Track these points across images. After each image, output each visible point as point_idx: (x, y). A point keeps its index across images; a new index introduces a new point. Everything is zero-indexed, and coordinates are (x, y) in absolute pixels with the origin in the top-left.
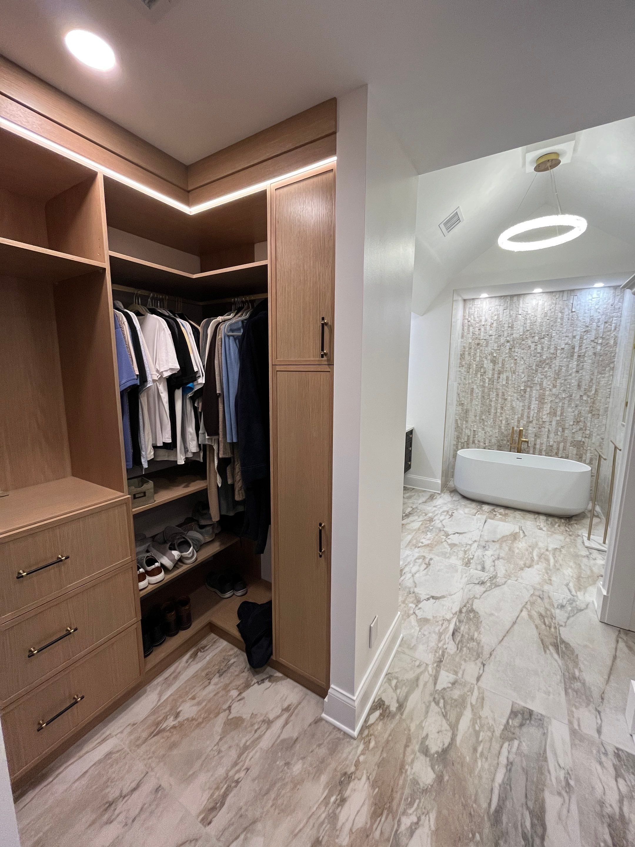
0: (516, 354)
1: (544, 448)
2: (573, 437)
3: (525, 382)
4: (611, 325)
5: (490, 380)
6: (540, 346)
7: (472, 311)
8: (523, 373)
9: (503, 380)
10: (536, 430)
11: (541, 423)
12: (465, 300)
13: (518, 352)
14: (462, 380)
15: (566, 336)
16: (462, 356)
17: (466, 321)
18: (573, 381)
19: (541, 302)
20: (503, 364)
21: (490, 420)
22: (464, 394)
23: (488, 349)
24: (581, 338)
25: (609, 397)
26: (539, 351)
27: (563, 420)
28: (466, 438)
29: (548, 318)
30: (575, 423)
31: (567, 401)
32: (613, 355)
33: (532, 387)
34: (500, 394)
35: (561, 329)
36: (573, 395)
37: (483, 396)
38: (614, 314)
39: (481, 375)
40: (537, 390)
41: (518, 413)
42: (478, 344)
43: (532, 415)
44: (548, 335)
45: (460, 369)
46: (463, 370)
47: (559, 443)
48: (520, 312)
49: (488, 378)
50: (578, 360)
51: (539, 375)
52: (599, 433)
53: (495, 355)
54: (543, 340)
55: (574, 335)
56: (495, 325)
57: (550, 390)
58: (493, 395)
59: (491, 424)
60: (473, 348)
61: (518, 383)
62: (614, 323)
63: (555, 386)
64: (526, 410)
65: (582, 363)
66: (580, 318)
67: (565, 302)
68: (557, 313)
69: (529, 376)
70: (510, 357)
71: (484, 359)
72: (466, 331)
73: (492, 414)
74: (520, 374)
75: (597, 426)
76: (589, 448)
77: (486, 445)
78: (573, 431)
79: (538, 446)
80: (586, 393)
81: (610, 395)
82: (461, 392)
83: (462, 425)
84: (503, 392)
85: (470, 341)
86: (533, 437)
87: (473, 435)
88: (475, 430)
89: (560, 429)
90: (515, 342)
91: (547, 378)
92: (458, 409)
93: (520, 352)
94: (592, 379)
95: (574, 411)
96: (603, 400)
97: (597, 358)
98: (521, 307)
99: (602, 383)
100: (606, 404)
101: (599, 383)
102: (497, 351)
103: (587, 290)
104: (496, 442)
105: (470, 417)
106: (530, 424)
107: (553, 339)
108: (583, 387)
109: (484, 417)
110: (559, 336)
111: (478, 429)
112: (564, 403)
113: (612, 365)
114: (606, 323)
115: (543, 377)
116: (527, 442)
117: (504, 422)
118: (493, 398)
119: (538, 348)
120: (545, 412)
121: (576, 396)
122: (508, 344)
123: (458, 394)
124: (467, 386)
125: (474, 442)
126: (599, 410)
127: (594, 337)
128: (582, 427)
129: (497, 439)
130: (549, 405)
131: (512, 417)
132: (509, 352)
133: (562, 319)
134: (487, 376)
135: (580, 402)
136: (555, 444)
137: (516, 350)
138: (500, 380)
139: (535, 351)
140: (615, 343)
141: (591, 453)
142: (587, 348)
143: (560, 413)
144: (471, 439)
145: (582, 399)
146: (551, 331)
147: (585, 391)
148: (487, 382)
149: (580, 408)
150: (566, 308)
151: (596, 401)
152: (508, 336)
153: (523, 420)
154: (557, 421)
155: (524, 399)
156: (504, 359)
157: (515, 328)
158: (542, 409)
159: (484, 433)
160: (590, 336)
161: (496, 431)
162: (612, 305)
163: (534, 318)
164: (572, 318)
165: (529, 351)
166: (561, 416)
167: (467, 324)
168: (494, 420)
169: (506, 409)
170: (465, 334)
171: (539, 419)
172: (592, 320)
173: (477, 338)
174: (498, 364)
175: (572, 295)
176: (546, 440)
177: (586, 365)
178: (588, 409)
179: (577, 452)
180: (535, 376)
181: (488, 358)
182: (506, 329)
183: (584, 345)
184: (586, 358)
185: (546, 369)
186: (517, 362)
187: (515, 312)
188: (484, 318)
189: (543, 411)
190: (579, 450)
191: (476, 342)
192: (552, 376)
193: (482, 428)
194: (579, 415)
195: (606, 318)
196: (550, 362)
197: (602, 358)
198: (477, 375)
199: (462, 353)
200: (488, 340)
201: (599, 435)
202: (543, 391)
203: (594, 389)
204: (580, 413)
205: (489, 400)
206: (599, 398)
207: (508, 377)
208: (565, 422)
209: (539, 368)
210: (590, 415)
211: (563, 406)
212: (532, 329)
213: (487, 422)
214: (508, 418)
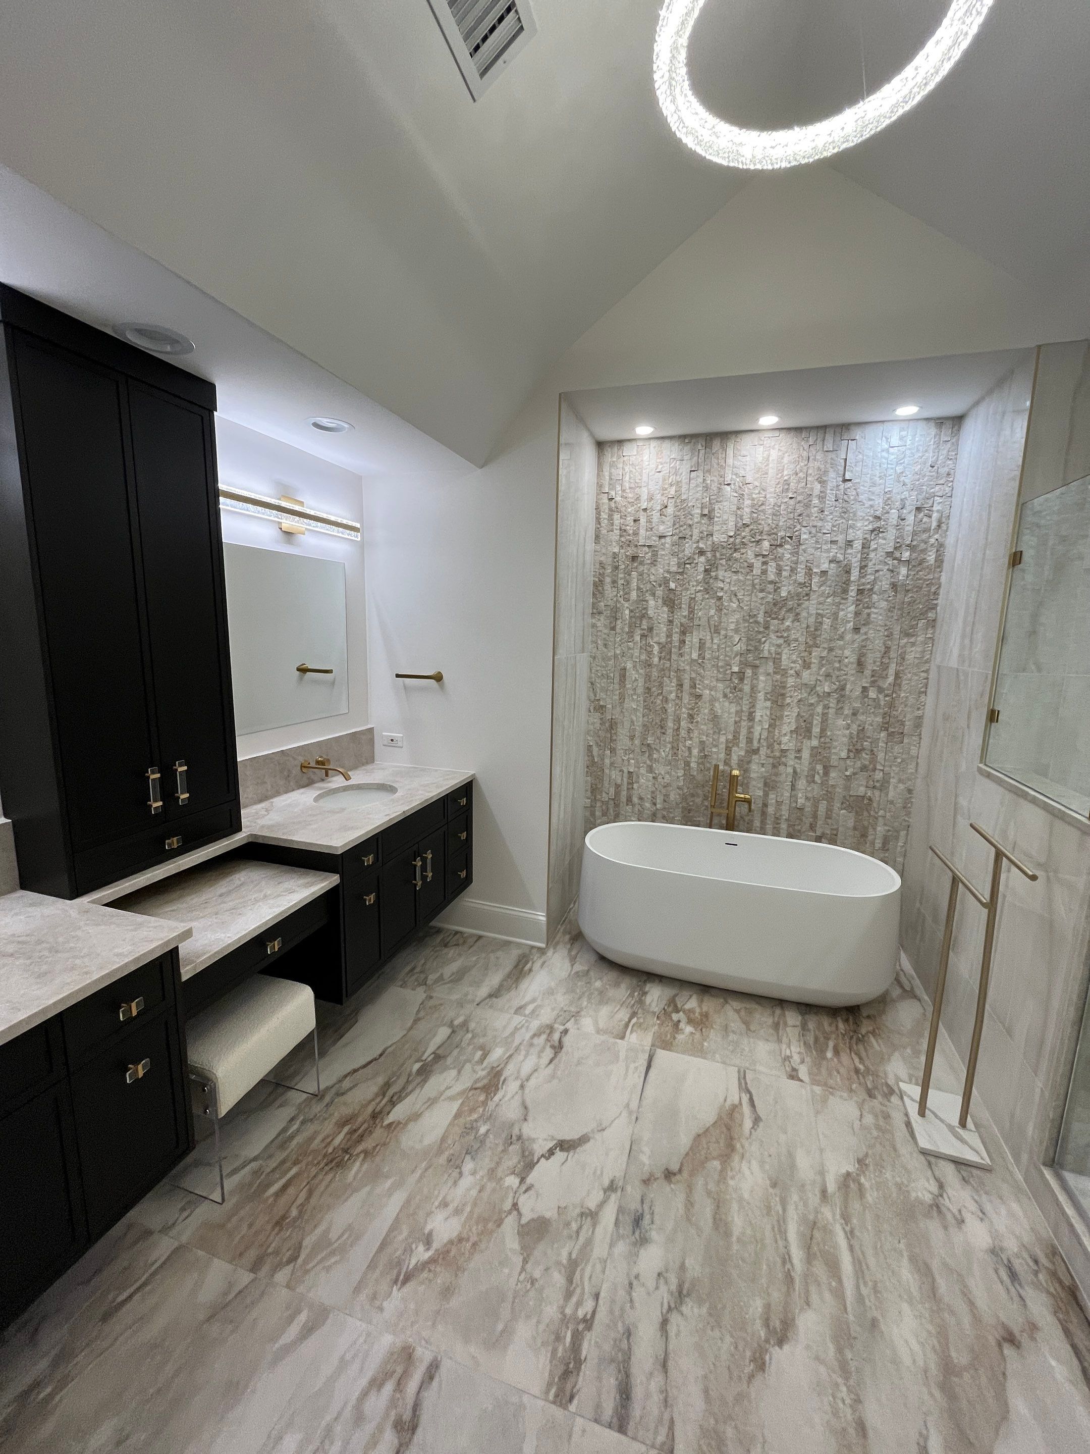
1: (785, 814)
2: (847, 788)
3: (741, 654)
4: (930, 517)
5: (662, 647)
6: (773, 564)
7: (617, 473)
8: (736, 631)
9: (691, 648)
10: (766, 772)
11: (777, 754)
12: (600, 445)
13: (725, 579)
14: (599, 647)
15: (831, 542)
16: (598, 586)
17: (605, 499)
18: (847, 653)
19: (774, 454)
20: (691, 611)
21: (665, 746)
22: (604, 683)
23: (657, 570)
24: (865, 546)
25: (925, 692)
26: (772, 577)
27: (825, 746)
28: (612, 791)
29: (791, 496)
30: (852, 755)
31: (835, 701)
32: (933, 589)
33: (756, 667)
34: (686, 686)
35: (820, 524)
36: (848, 686)
37: (649, 689)
38: (937, 488)
39: (643, 636)
40: (768, 674)
41: (726, 729)
42: (634, 558)
43: (756, 735)
44: (791, 538)
45: (594, 621)
46: (602, 622)
47: (816, 803)
48: (728, 480)
49: (659, 643)
50: (858, 602)
51: (773, 636)
52: (904, 777)
53: (672, 585)
54: (779, 549)
55: (850, 538)
56: (670, 510)
57: (798, 674)
58: (670, 686)
59: (667, 756)
60: (623, 567)
61: (726, 656)
62: (938, 511)
63: (807, 665)
64: (744, 724)
65: (868, 608)
66: (861, 497)
67: (830, 455)
68: (812, 482)
69: (749, 639)
70: (706, 591)
71: (649, 597)
72: (604, 523)
73: (670, 732)
74: (730, 633)
75: (899, 760)
76: (881, 813)
77: (658, 806)
78: (848, 773)
79: (771, 810)
80: (876, 681)
81: (926, 686)
82: (599, 677)
83: (603, 760)
84: (692, 679)
85: (616, 550)
86: (759, 789)
87: (628, 784)
88: (631, 770)
89: (819, 768)
90: (718, 555)
91: (789, 645)
92: (591, 720)
93: (728, 580)
94: (888, 649)
95: (849, 725)
96: (911, 700)
97: (900, 596)
98: (729, 466)
99: (910, 657)
100: (918, 709)
101: (903, 659)
102: (678, 577)
103: (879, 424)
104: (679, 801)
105: (620, 740)
106: (754, 757)
107: (803, 547)
108: (870, 667)
109: (650, 740)
110: (817, 542)
111: (639, 768)
112: (826, 707)
113: (931, 615)
114: (918, 509)
115: (781, 641)
116: (749, 802)
117: (695, 752)
118: (671, 692)
119: (770, 569)
120: (786, 729)
121: (853, 690)
122: (702, 559)
123: (592, 684)
124: (611, 662)
125: (629, 800)
126: (902, 723)
127: (892, 544)
128: (867, 763)
129: (681, 792)
130: (796, 710)
132: (704, 579)
133: (822, 497)
134: (656, 639)
135: (863, 704)
136: (808, 804)
137: (721, 573)
138: (686, 649)
139: (763, 577)
140: (939, 561)
141: (885, 824)
142: (877, 571)
143: (818, 730)
144: (624, 793)
145: (867, 696)
146: (799, 527)
147: (873, 676)
148: (656, 653)
149: (862, 718)
150: (831, 470)
151: (896, 702)
152: (702, 538)
153: (738, 746)
154: (813, 748)
155: (741, 696)
156: (693, 596)
157: (716, 519)
158: (779, 720)
159: (651, 779)
160: (884, 542)
161: (680, 774)
162: (932, 467)
163: (759, 493)
164: (845, 497)
165: (748, 577)
166: (821, 737)
167: (606, 507)
168: (673, 748)
169: (699, 719)
170: (604, 531)
171: (773, 744)
172: (888, 502)
173: (630, 541)
174: (680, 608)
175: (845, 437)
176: (788, 794)
177: (876, 613)
178: (879, 719)
179: (855, 822)
180: (764, 639)
181: (657, 592)
182: (696, 520)
183: (870, 564)
184: (874, 596)
185: (787, 624)
186: (722, 605)
187: (715, 479)
188: (646, 491)
189: (782, 724)
190: (860, 817)
191: (628, 554)
192: (802, 639)
193: (648, 766)
194: (861, 736)
195: (920, 497)
196: (796, 606)
197: (911, 597)
198: (632, 636)
199: (597, 580)
200: (655, 547)
201: (903, 783)
202: (782, 675)
203: (892, 671)
204: (862, 730)
205: (661, 698)
206: (903, 695)
207: (703, 641)
208: (830, 753)
209: (773, 619)
210: (883, 734)
211: (826, 713)
212: (756, 521)
213: (658, 751)
214: (704, 742)
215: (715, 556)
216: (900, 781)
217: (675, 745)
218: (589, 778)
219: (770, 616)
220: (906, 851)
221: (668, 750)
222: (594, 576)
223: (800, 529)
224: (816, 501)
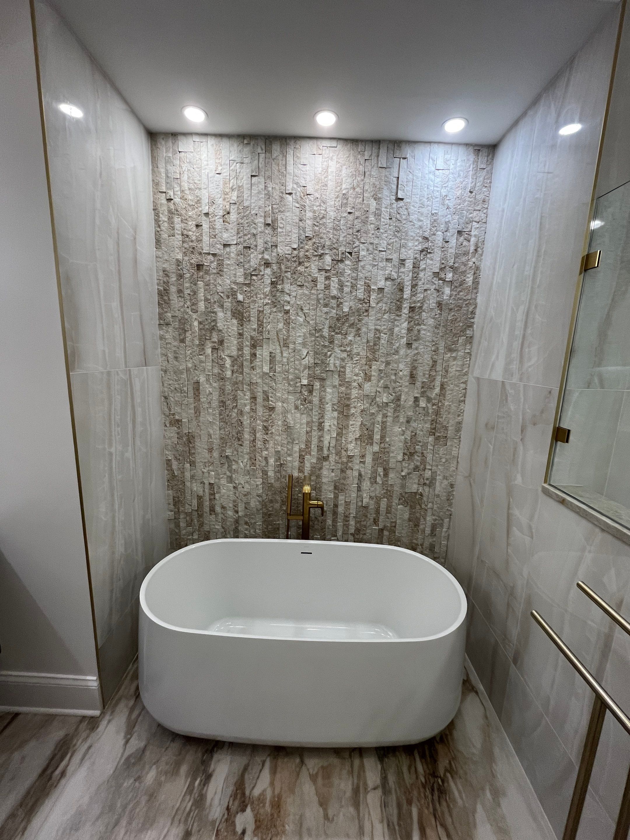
0: (287, 298)
1: (353, 511)
2: (403, 486)
3: (309, 367)
4: (469, 241)
5: (234, 360)
6: (335, 279)
7: (174, 171)
8: (304, 344)
9: (262, 361)
10: (335, 476)
11: (345, 460)
12: (153, 137)
13: (291, 292)
14: (170, 360)
15: (387, 260)
17: (163, 199)
18: (401, 366)
20: (260, 324)
21: (243, 457)
22: (178, 396)
23: (223, 281)
24: (416, 266)
25: (464, 401)
26: (334, 292)
27: (385, 451)
28: (195, 502)
29: (349, 211)
30: (406, 457)
31: (392, 411)
32: (471, 309)
33: (323, 380)
35: (376, 241)
36: (403, 397)
37: (224, 402)
38: (475, 213)
39: (214, 349)
40: (335, 387)
41: (298, 439)
42: (199, 267)
43: (326, 443)
44: (350, 253)
45: (162, 333)
46: (170, 334)
47: (378, 501)
48: (289, 189)
49: (230, 357)
50: (410, 319)
51: (337, 350)
52: (447, 475)
53: (240, 297)
54: (341, 265)
55: (403, 257)
56: (233, 217)
57: (360, 386)
58: (244, 398)
59: (245, 466)
60: (188, 275)
61: (295, 369)
62: (475, 236)
63: (368, 378)
64: (314, 433)
65: (419, 324)
66: (412, 217)
67: (384, 172)
68: (368, 198)
69: (316, 353)
70: (274, 304)
71: (217, 309)
72: (165, 226)
73: (247, 443)
74: (299, 347)
75: (444, 460)
76: (430, 505)
78: (403, 474)
79: (341, 509)
80: (425, 392)
81: (465, 396)
82: (172, 391)
83: (183, 473)
84: (264, 392)
85: (180, 257)
86: (330, 492)
87: (211, 494)
88: (212, 482)
89: (380, 470)
90: (283, 267)
91: (352, 359)
92: (168, 434)
93: (294, 294)
94: (435, 362)
95: (403, 431)
96: (453, 408)
97: (444, 314)
98: (290, 173)
99: (453, 370)
100: (459, 416)
101: (447, 371)
102: (245, 288)
103: (426, 145)
104: (259, 507)
105: (199, 453)
106: (324, 463)
107: (362, 264)
108: (421, 379)
109: (228, 452)
110: (374, 259)
111: (219, 479)
112: (385, 416)
113: (469, 333)
114: (460, 233)
115: (345, 355)
116: (321, 507)
117: (272, 461)
118: (245, 405)
119: (332, 284)
120: (351, 437)
121: (407, 400)
122: (268, 271)
123: (166, 398)
124: (184, 376)
125: (212, 510)
126: (446, 428)
127: (438, 265)
128: (419, 464)
129: (260, 499)
130: (360, 419)
131: (288, 450)
132: (271, 292)
133: (378, 214)
134: (226, 353)
135: (415, 412)
136: (372, 502)
137: (287, 287)
138: (257, 362)
139: (327, 292)
140: (476, 283)
141: (433, 515)
142: (426, 290)
143: (379, 437)
144: (207, 503)
145: (418, 406)
146: (357, 243)
147: (423, 387)
148: (228, 366)
149: (414, 424)
150: (385, 188)
151: (442, 410)
152: (266, 249)
153: (310, 454)
154: (375, 453)
155: (310, 407)
156: (261, 309)
157: (279, 230)
158: (345, 429)
159: (232, 489)
160: (431, 262)
161: (258, 483)
162: (471, 192)
163: (320, 206)
164: (398, 216)
165: (313, 292)
166: (381, 443)
167: (165, 208)
168: (251, 458)
169: (273, 431)
170: (165, 236)
171: (340, 451)
172: (434, 223)
173: (193, 248)
174: (250, 321)
175: (397, 155)
176: (355, 495)
177: (425, 330)
178: (428, 425)
179: (410, 514)
180: (329, 353)
181: (225, 304)
182: (260, 229)
183: (420, 283)
184: (424, 313)
185: (350, 338)
186: (290, 319)
187: (277, 188)
188: (207, 194)
189: (347, 433)
190: (414, 510)
191: (192, 261)
192: (363, 353)
193: (228, 477)
194: (414, 441)
195: (462, 221)
196: (357, 321)
197: (453, 316)
198: (203, 349)
199: (162, 288)
200: (221, 256)
201: (447, 479)
202: (347, 387)
203: (438, 383)
204: (414, 435)
205: (236, 410)
206: (447, 403)
207: (273, 355)
208: (389, 456)
209: (337, 333)
210: (431, 439)
211: (386, 422)
212: (317, 235)
213: (237, 462)
214: (279, 451)
215: (280, 268)
216: (445, 478)
217: (252, 455)
218: (170, 492)
219: (334, 331)
220: (449, 535)
221: (245, 461)
222: (158, 285)
223: (359, 246)
224: (372, 218)
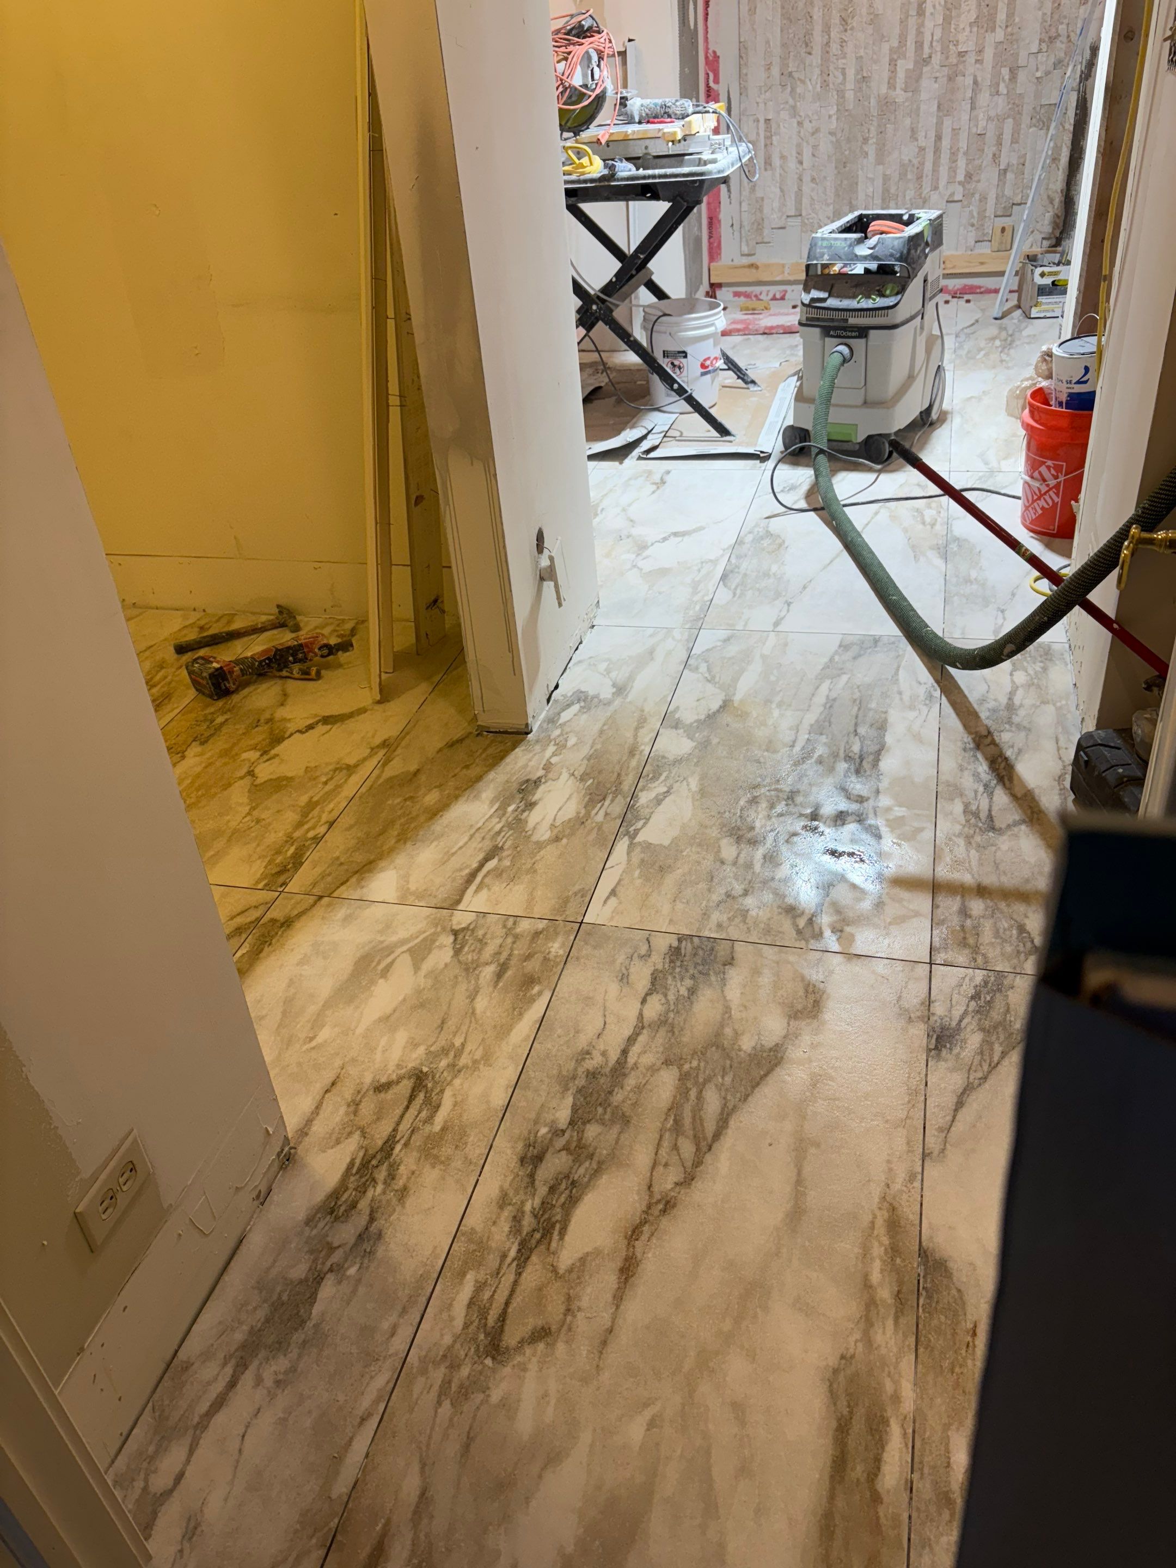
1: (963, 145)
2: (1038, 95)
11: (954, 60)
21: (812, 73)
27: (1012, 39)
30: (1044, 46)
41: (889, 33)
43: (928, 36)
47: (1000, 124)
59: (815, 87)
64: (911, 22)
73: (817, 50)
78: (1038, 74)
87: (766, 138)
89: (1005, 72)
104: (832, 151)
106: (925, 69)
109: (792, 67)
117: (851, 73)
120: (964, 21)
128: (1062, 55)
129: (834, 139)
131: (874, 52)
136: (991, 126)
143: (1004, 17)
153: (905, 58)
154: (997, 44)
158: (956, 8)
159: (796, 125)
161: (832, 112)
166: (1007, 27)
168: (822, 73)
169: (855, 24)
171: (948, 47)
176: (967, 117)
189: (959, 16)
193: (790, 107)
208: (1018, 47)
213: (803, 82)
214: (861, 57)
217: (825, 68)
221: (815, 78)
